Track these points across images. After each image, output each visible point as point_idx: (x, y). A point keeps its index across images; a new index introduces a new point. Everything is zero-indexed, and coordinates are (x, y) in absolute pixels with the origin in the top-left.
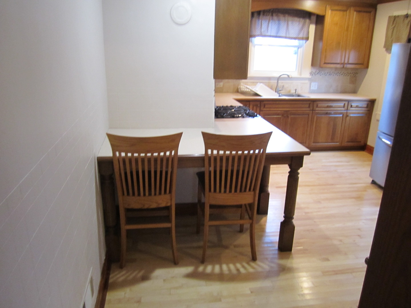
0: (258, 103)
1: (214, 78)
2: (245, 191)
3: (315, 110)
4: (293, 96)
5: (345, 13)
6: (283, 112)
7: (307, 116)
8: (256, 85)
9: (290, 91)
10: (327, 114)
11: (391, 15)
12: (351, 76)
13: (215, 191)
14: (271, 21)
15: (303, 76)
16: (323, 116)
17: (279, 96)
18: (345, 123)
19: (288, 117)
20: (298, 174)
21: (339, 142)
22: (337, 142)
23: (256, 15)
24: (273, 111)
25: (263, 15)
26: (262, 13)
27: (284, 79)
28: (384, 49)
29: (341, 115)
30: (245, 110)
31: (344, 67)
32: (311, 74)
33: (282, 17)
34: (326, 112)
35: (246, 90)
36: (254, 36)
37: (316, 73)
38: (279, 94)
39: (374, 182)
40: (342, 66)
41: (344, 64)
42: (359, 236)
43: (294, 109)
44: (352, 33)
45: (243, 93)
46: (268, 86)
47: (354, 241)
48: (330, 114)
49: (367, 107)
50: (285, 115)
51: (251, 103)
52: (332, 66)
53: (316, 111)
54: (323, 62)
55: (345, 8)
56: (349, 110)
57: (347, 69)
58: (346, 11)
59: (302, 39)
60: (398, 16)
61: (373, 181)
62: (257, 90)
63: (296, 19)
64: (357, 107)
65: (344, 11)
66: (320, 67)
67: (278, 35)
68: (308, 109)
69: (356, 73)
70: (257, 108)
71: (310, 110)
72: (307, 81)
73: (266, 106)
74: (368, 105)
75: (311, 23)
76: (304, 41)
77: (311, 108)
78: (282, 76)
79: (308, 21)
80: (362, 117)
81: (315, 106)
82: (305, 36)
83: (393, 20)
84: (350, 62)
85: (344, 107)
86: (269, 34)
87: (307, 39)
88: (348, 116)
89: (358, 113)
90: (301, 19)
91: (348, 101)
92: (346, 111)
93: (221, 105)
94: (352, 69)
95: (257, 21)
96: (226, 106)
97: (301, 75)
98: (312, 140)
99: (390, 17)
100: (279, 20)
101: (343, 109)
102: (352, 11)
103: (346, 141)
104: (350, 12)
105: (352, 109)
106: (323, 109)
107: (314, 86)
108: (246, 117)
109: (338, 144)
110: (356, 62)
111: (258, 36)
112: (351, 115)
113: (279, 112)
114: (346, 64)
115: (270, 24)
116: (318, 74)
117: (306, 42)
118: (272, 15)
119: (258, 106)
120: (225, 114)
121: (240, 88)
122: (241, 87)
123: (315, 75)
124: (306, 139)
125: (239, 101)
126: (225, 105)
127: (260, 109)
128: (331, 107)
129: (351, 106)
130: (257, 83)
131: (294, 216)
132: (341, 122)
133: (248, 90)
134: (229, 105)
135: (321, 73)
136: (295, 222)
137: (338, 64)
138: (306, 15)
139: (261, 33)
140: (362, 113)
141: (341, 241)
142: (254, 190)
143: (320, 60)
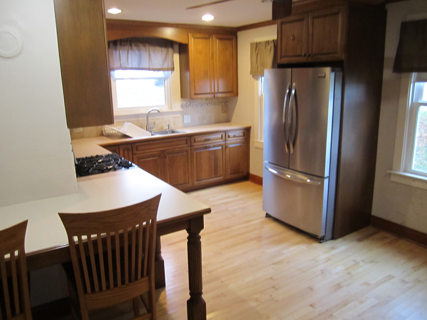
0: (130, 146)
1: (68, 127)
2: (136, 279)
3: (193, 146)
4: (167, 133)
5: (208, 41)
6: (159, 152)
7: (186, 153)
8: (123, 125)
9: (162, 128)
10: (206, 148)
11: (252, 42)
12: (222, 105)
13: (93, 290)
14: (130, 51)
15: (174, 110)
16: (202, 150)
17: (152, 135)
18: (226, 155)
19: (165, 157)
20: (200, 237)
21: (222, 176)
22: (220, 176)
23: (111, 45)
24: (148, 152)
25: (121, 45)
26: (118, 43)
27: (154, 114)
28: (251, 76)
29: (220, 148)
30: (116, 160)
31: (214, 96)
32: (182, 107)
33: (142, 47)
34: (205, 146)
35: (112, 132)
36: (113, 69)
37: (187, 105)
38: (151, 132)
39: (268, 216)
40: (213, 96)
41: (214, 93)
42: (273, 287)
43: (171, 148)
44: (218, 62)
45: (109, 136)
46: (137, 125)
47: (271, 296)
48: (209, 147)
49: (244, 135)
50: (162, 156)
51: (120, 146)
52: (203, 96)
53: (195, 147)
54: (193, 93)
55: (207, 36)
56: (228, 141)
57: (217, 98)
58: (209, 38)
59: (168, 69)
60: (260, 43)
61: (267, 214)
62: (125, 130)
63: (158, 48)
64: (234, 136)
65: (206, 38)
66: (191, 98)
67: (141, 67)
68: (186, 145)
69: (226, 102)
70: (128, 152)
71: (188, 147)
72: (179, 115)
73: (139, 148)
74: (244, 133)
75: (174, 52)
76: (170, 72)
77: (189, 144)
78: (151, 112)
79: (170, 50)
80: (240, 146)
81: (193, 141)
82: (170, 66)
83: (256, 46)
84: (220, 91)
85: (222, 138)
86: (130, 66)
87: (173, 69)
88: (227, 147)
89: (237, 143)
90: (163, 49)
91: (225, 132)
92: (224, 143)
93: (84, 156)
94: (222, 98)
95: (114, 52)
96: (91, 156)
97: (171, 108)
98: (195, 179)
99: (251, 44)
100: (139, 50)
101: (221, 140)
102: (214, 38)
103: (229, 173)
104: (212, 40)
105: (229, 139)
106: (202, 143)
107: (188, 119)
108: (119, 169)
109: (222, 177)
110: (226, 90)
111: (118, 69)
112: (230, 146)
113: (154, 153)
114: (217, 93)
115: (130, 56)
116: (189, 106)
117: (171, 73)
118: (131, 45)
119: (130, 150)
120: (91, 169)
121: (104, 130)
122: (106, 129)
123: (187, 107)
124: (189, 179)
125: (106, 146)
126: (89, 155)
127: (132, 152)
128: (209, 140)
129: (229, 137)
130: (124, 122)
131: (203, 290)
132: (222, 154)
133: (114, 132)
134: (94, 155)
135: (192, 104)
136: (204, 297)
137: (209, 93)
138: (167, 44)
139: (121, 65)
140: (240, 143)
141: (257, 300)
142: (148, 273)
143: (190, 91)
